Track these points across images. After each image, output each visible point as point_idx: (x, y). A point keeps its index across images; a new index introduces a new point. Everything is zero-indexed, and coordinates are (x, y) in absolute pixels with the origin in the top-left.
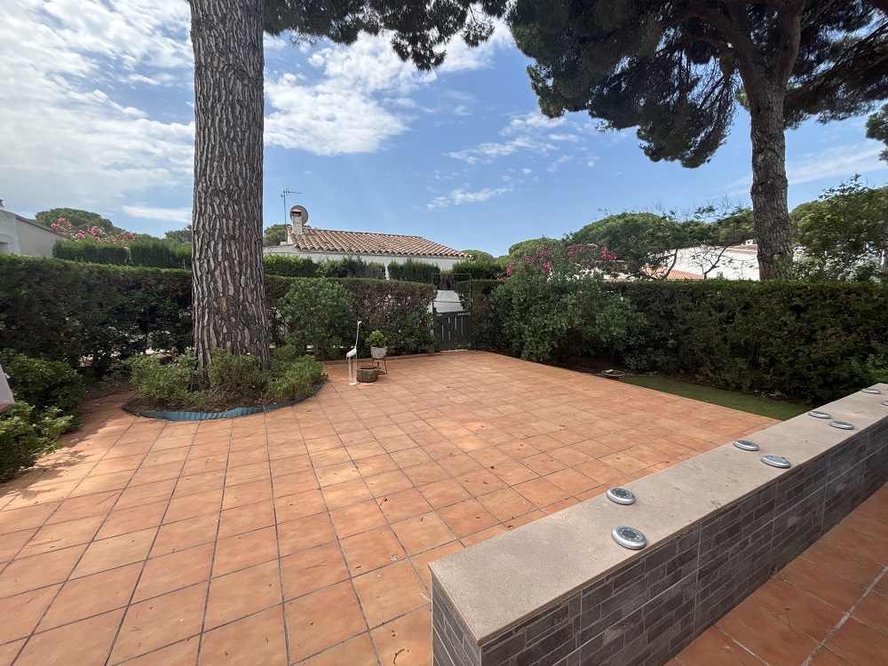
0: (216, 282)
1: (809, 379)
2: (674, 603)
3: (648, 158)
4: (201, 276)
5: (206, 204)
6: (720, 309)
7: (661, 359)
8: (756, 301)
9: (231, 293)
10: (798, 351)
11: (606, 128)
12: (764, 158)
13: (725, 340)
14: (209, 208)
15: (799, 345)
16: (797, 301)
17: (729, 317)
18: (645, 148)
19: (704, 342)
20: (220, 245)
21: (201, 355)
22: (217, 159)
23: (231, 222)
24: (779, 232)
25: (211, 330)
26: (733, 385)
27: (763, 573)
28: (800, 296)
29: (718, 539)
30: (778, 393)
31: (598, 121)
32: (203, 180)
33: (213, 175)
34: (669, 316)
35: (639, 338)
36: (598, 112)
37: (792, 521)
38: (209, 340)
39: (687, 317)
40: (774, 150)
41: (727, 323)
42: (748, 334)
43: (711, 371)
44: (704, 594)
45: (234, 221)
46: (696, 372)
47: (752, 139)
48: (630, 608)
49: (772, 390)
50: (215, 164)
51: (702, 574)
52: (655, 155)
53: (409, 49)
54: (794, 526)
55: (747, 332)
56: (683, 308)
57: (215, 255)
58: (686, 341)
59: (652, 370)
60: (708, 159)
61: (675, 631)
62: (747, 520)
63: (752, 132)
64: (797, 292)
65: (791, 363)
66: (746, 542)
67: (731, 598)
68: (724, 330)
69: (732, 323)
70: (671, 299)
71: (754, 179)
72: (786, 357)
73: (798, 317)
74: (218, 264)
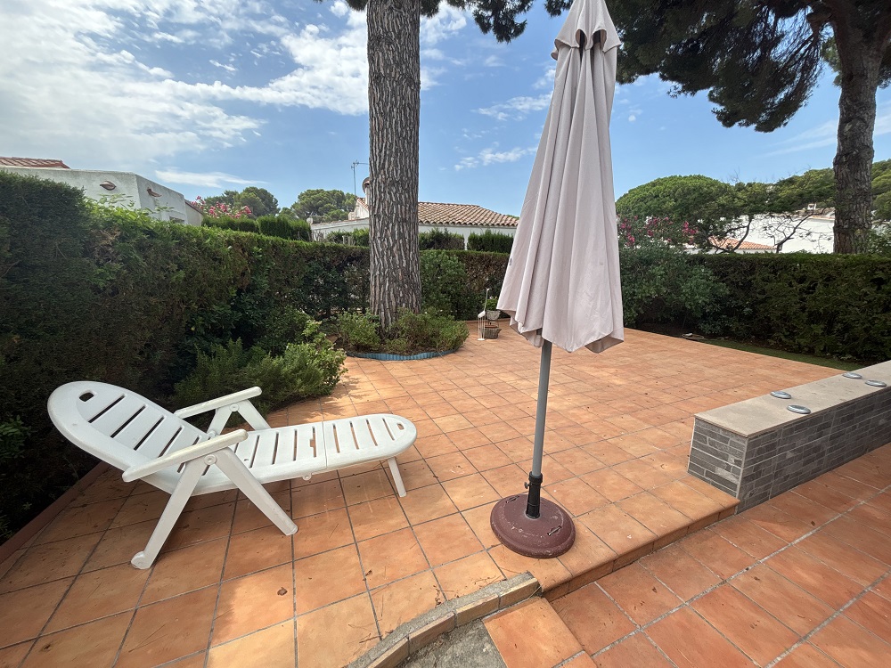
0: (394, 257)
1: (882, 344)
2: (817, 449)
3: (721, 123)
4: (383, 251)
5: (385, 192)
6: (802, 280)
7: (734, 325)
8: (839, 274)
9: (404, 265)
10: (875, 318)
11: (679, 92)
12: (852, 128)
13: (803, 309)
14: (388, 196)
15: (877, 313)
16: (880, 274)
17: (809, 288)
18: (717, 113)
19: (780, 310)
20: (396, 227)
21: (383, 313)
22: (394, 154)
23: (403, 207)
24: (860, 204)
25: (392, 294)
26: (806, 349)
27: (861, 451)
28: (882, 270)
29: (843, 420)
30: (850, 356)
31: (671, 84)
32: (382, 173)
33: (391, 168)
34: (747, 286)
35: (714, 306)
36: (668, 75)
37: (882, 422)
38: (390, 301)
39: (766, 288)
40: (863, 120)
41: (808, 293)
42: (827, 303)
43: (786, 336)
44: (830, 450)
45: (406, 206)
46: (769, 337)
47: (841, 107)
48: (800, 443)
49: (843, 354)
50: (392, 159)
51: (832, 438)
52: (728, 119)
53: (492, 21)
54: (882, 425)
55: (827, 301)
56: (763, 280)
57: (393, 235)
58: (762, 310)
59: (724, 336)
60: (785, 122)
61: (814, 466)
62: (859, 413)
63: (841, 100)
64: (881, 266)
65: (866, 330)
66: (855, 427)
67: (842, 458)
68: (803, 299)
69: (812, 293)
70: (752, 270)
71: (839, 149)
72: (863, 324)
73: (879, 289)
74: (395, 242)
